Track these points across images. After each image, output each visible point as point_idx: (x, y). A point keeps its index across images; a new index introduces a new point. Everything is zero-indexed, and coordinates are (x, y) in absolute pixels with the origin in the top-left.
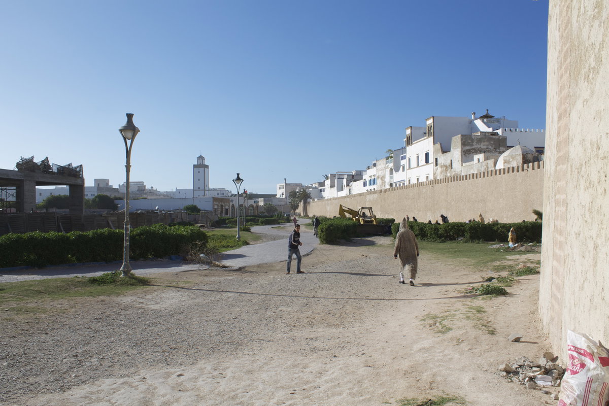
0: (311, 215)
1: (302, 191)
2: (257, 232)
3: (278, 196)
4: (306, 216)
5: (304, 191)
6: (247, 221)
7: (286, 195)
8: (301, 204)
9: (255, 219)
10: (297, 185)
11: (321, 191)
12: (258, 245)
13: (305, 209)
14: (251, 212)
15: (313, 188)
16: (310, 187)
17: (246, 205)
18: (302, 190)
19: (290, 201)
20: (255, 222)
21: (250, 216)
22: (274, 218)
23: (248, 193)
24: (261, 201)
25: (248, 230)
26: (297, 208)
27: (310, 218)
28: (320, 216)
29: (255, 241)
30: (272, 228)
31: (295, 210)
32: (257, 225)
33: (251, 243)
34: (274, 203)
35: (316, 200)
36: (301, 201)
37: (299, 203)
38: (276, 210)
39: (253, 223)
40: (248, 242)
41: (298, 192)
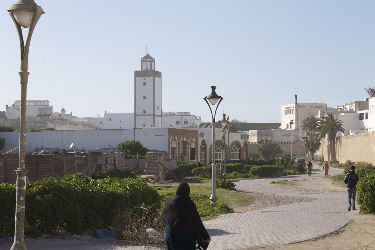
0: (343, 161)
1: (326, 118)
2: (246, 189)
3: (283, 127)
4: (334, 162)
5: (331, 116)
6: (229, 170)
7: (297, 124)
8: (325, 142)
9: (242, 166)
10: (318, 107)
11: (361, 117)
12: (249, 212)
13: (332, 150)
14: (235, 155)
15: (347, 112)
16: (341, 111)
17: (227, 142)
18: (326, 115)
19: (305, 135)
20: (243, 173)
21: (233, 162)
22: (276, 166)
23: (230, 121)
24: (253, 135)
25: (230, 186)
26: (318, 149)
27: (341, 166)
28: (360, 163)
29: (242, 205)
30: (274, 182)
31: (313, 151)
32: (246, 177)
33: (235, 209)
34: (277, 138)
35: (351, 134)
36: (324, 136)
37: (320, 139)
38: (279, 151)
39: (239, 174)
40: (230, 207)
41: (319, 119)
